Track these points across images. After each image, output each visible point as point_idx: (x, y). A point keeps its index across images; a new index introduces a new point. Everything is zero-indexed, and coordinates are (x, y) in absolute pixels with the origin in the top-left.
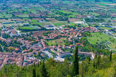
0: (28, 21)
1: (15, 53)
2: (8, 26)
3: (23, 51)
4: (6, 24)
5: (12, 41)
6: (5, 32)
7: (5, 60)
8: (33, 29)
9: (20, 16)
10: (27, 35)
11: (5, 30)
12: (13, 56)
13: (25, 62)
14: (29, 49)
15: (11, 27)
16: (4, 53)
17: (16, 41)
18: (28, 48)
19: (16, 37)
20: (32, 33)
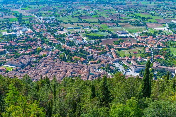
0: (97, 27)
1: (80, 64)
2: (73, 32)
3: (89, 62)
4: (71, 30)
5: (78, 49)
6: (70, 38)
7: (69, 71)
8: (103, 35)
9: (87, 20)
10: (95, 43)
11: (70, 37)
12: (77, 67)
13: (91, 74)
14: (96, 59)
15: (77, 33)
16: (67, 63)
17: (82, 50)
18: (95, 59)
19: (81, 45)
20: (101, 40)
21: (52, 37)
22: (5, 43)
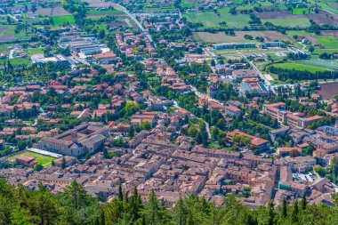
0: (306, 43)
1: (249, 155)
2: (233, 58)
3: (278, 151)
4: (226, 51)
5: (244, 111)
6: (223, 77)
7: (215, 175)
8: (323, 70)
9: (276, 22)
10: (299, 93)
11: (222, 72)
12: (241, 162)
13: (282, 188)
14: (301, 142)
15: (243, 61)
16: (211, 151)
17: (257, 112)
18: (296, 140)
19: (256, 98)
20: (316, 84)
21: (169, 71)
22: (36, 87)
